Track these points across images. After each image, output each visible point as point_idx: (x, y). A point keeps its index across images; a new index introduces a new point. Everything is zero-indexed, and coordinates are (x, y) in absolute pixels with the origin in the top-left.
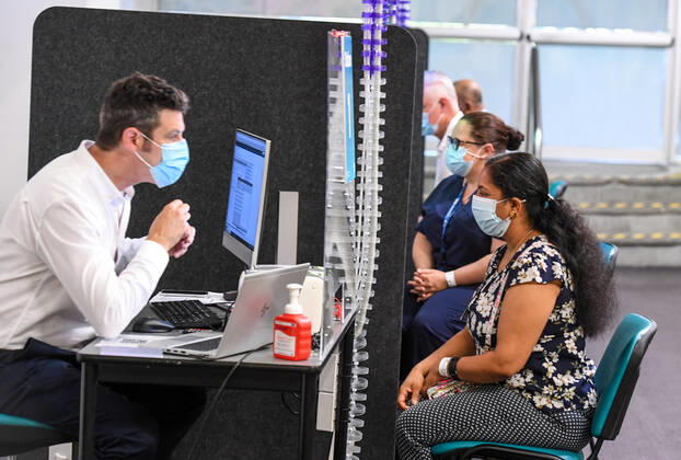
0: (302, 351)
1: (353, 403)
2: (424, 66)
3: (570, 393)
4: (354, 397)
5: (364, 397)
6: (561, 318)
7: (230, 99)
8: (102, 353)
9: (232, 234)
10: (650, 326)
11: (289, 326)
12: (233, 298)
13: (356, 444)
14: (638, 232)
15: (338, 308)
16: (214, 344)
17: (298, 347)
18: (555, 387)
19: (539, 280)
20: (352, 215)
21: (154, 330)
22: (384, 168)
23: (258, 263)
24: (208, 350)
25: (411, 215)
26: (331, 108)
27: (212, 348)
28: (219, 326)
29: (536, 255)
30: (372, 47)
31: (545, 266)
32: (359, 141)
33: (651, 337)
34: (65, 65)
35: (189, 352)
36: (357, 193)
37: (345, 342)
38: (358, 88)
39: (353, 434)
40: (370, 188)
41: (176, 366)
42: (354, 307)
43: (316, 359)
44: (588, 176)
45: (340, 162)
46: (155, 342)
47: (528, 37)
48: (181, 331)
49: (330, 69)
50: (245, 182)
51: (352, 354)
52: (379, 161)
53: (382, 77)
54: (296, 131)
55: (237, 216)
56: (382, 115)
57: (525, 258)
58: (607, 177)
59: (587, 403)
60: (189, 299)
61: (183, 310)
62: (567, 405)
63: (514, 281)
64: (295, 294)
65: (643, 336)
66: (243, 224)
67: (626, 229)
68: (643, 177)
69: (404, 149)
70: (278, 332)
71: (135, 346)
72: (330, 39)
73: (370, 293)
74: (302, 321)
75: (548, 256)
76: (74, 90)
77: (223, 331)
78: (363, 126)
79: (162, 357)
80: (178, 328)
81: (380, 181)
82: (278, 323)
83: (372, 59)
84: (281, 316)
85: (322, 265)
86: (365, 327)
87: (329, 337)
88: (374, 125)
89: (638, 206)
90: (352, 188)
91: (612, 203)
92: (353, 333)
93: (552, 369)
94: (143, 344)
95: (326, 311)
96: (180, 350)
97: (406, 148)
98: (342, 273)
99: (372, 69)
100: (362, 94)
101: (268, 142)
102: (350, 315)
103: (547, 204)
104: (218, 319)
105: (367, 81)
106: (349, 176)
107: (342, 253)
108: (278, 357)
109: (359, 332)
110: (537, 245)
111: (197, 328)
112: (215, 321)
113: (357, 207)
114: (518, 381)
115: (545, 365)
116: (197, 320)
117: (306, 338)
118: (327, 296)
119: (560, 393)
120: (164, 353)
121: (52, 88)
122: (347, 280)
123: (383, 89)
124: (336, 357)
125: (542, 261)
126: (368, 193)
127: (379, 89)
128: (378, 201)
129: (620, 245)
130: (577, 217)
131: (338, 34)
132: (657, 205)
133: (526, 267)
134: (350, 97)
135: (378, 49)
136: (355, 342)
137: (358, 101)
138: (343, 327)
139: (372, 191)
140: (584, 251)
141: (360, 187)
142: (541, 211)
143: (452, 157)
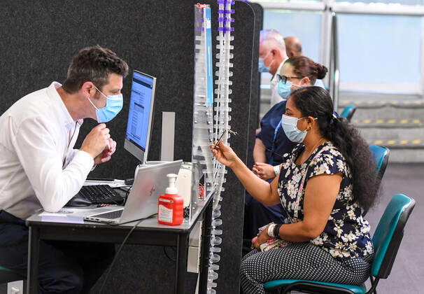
0: (177, 219)
1: (212, 253)
2: (260, 27)
3: (354, 246)
4: (212, 250)
5: (219, 250)
6: (344, 197)
7: (129, 50)
8: (43, 220)
9: (131, 140)
10: (411, 202)
11: (169, 202)
12: (131, 183)
13: (214, 281)
14: (403, 140)
15: (201, 190)
16: (118, 214)
17: (174, 216)
18: (343, 243)
19: (328, 172)
20: (211, 128)
21: (78, 205)
22: (232, 97)
23: (148, 160)
24: (114, 218)
25: (251, 128)
26: (197, 56)
27: (117, 217)
28: (121, 202)
29: (325, 155)
30: (225, 15)
31: (332, 163)
32: (216, 78)
33: (411, 210)
34: (18, 27)
35: (101, 219)
36: (215, 113)
37: (207, 213)
38: (215, 42)
39: (212, 275)
40: (223, 110)
41: (93, 228)
42: (212, 190)
43: (186, 224)
44: (370, 102)
45: (203, 92)
46: (78, 213)
47: (330, 9)
48: (96, 206)
49: (196, 30)
50: (139, 105)
51: (211, 221)
52: (229, 92)
53: (231, 35)
54: (174, 71)
55: (134, 128)
56: (231, 61)
57: (318, 158)
58: (383, 102)
59: (365, 251)
60: (101, 184)
61: (98, 192)
62: (352, 254)
63: (312, 174)
64: (172, 180)
65: (406, 209)
66: (138, 134)
67: (395, 137)
68: (407, 102)
69: (246, 83)
70: (161, 206)
71: (65, 215)
72: (196, 9)
73: (223, 180)
74: (177, 199)
75: (334, 156)
76: (24, 44)
77: (124, 205)
78: (218, 68)
79: (83, 223)
80: (94, 204)
81: (230, 105)
82: (161, 200)
83: (224, 23)
84: (163, 195)
85: (191, 161)
86: (220, 203)
87: (196, 209)
88: (226, 68)
89: (404, 122)
90: (211, 109)
91: (386, 120)
92: (212, 206)
93: (340, 231)
94: (71, 214)
95: (193, 192)
96: (95, 218)
97: (247, 83)
98: (204, 167)
99: (225, 30)
100: (218, 47)
101: (155, 78)
102: (210, 195)
103: (332, 121)
104: (121, 197)
105: (221, 38)
106: (209, 101)
107: (204, 153)
108: (161, 223)
109: (216, 206)
110: (326, 148)
111: (107, 203)
112: (119, 199)
113: (214, 122)
114: (318, 241)
115: (335, 229)
116: (107, 198)
117: (180, 210)
118: (194, 182)
119: (347, 247)
120: (85, 220)
121: (10, 42)
122: (208, 171)
123: (232, 43)
124: (201, 223)
125: (330, 159)
126: (222, 113)
127: (229, 43)
128: (228, 118)
129: (391, 148)
130: (353, 129)
131: (202, 6)
132: (416, 122)
133: (319, 164)
134: (210, 49)
135: (229, 16)
136: (213, 213)
137: (215, 51)
138: (205, 203)
139: (225, 112)
140: (357, 153)
141: (217, 109)
142: (328, 127)
143: (282, 88)
